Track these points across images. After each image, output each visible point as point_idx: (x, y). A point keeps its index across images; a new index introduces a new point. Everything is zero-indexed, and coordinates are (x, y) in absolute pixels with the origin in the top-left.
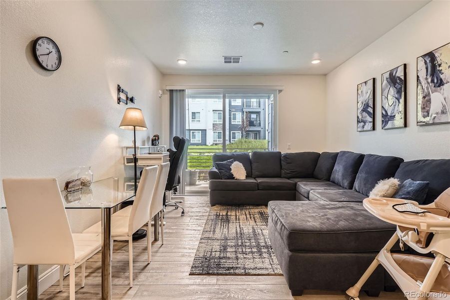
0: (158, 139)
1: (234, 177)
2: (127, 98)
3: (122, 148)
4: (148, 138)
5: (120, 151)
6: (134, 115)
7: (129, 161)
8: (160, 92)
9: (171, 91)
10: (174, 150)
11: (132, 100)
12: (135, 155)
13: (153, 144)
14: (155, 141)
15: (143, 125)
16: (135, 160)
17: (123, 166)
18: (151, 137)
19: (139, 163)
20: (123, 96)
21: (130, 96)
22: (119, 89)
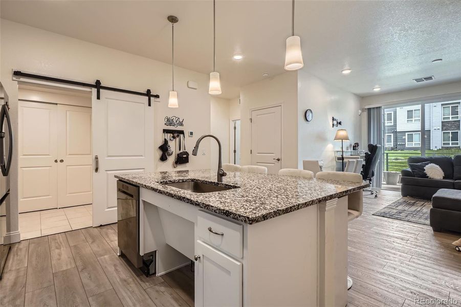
0: (358, 146)
1: (428, 177)
2: (337, 123)
3: (335, 152)
4: (351, 145)
5: (333, 153)
6: (342, 133)
7: (339, 159)
8: (360, 111)
9: (369, 109)
10: (370, 153)
11: (340, 123)
12: (342, 155)
13: (354, 149)
14: (355, 147)
15: (347, 139)
16: (343, 158)
17: (335, 162)
18: (353, 144)
19: (345, 160)
20: (335, 123)
21: (339, 121)
22: (333, 119)
